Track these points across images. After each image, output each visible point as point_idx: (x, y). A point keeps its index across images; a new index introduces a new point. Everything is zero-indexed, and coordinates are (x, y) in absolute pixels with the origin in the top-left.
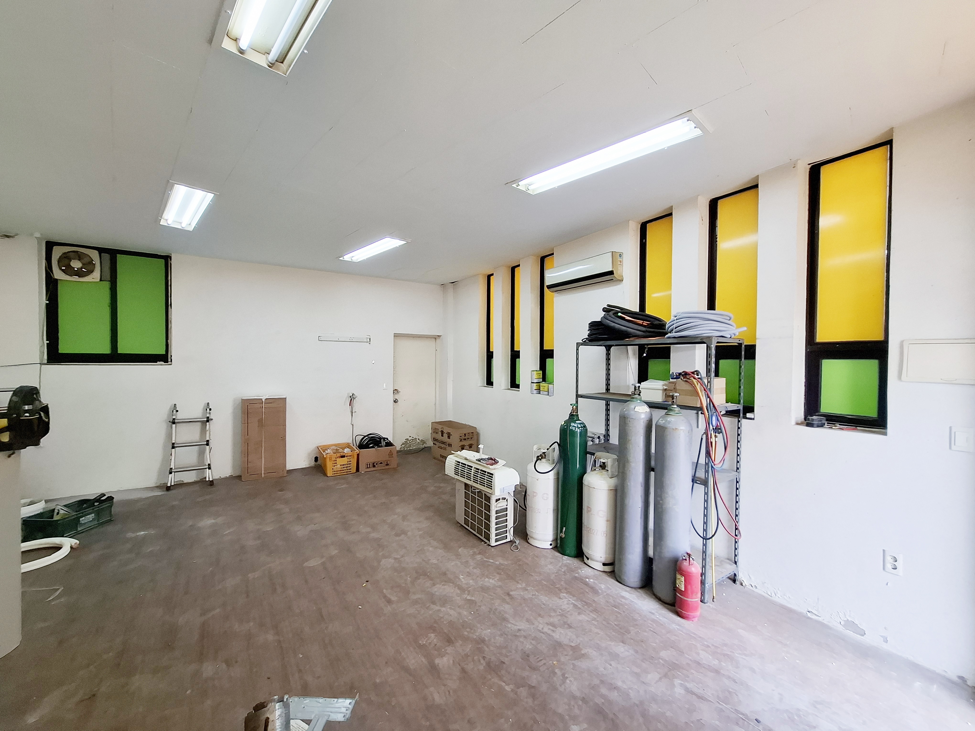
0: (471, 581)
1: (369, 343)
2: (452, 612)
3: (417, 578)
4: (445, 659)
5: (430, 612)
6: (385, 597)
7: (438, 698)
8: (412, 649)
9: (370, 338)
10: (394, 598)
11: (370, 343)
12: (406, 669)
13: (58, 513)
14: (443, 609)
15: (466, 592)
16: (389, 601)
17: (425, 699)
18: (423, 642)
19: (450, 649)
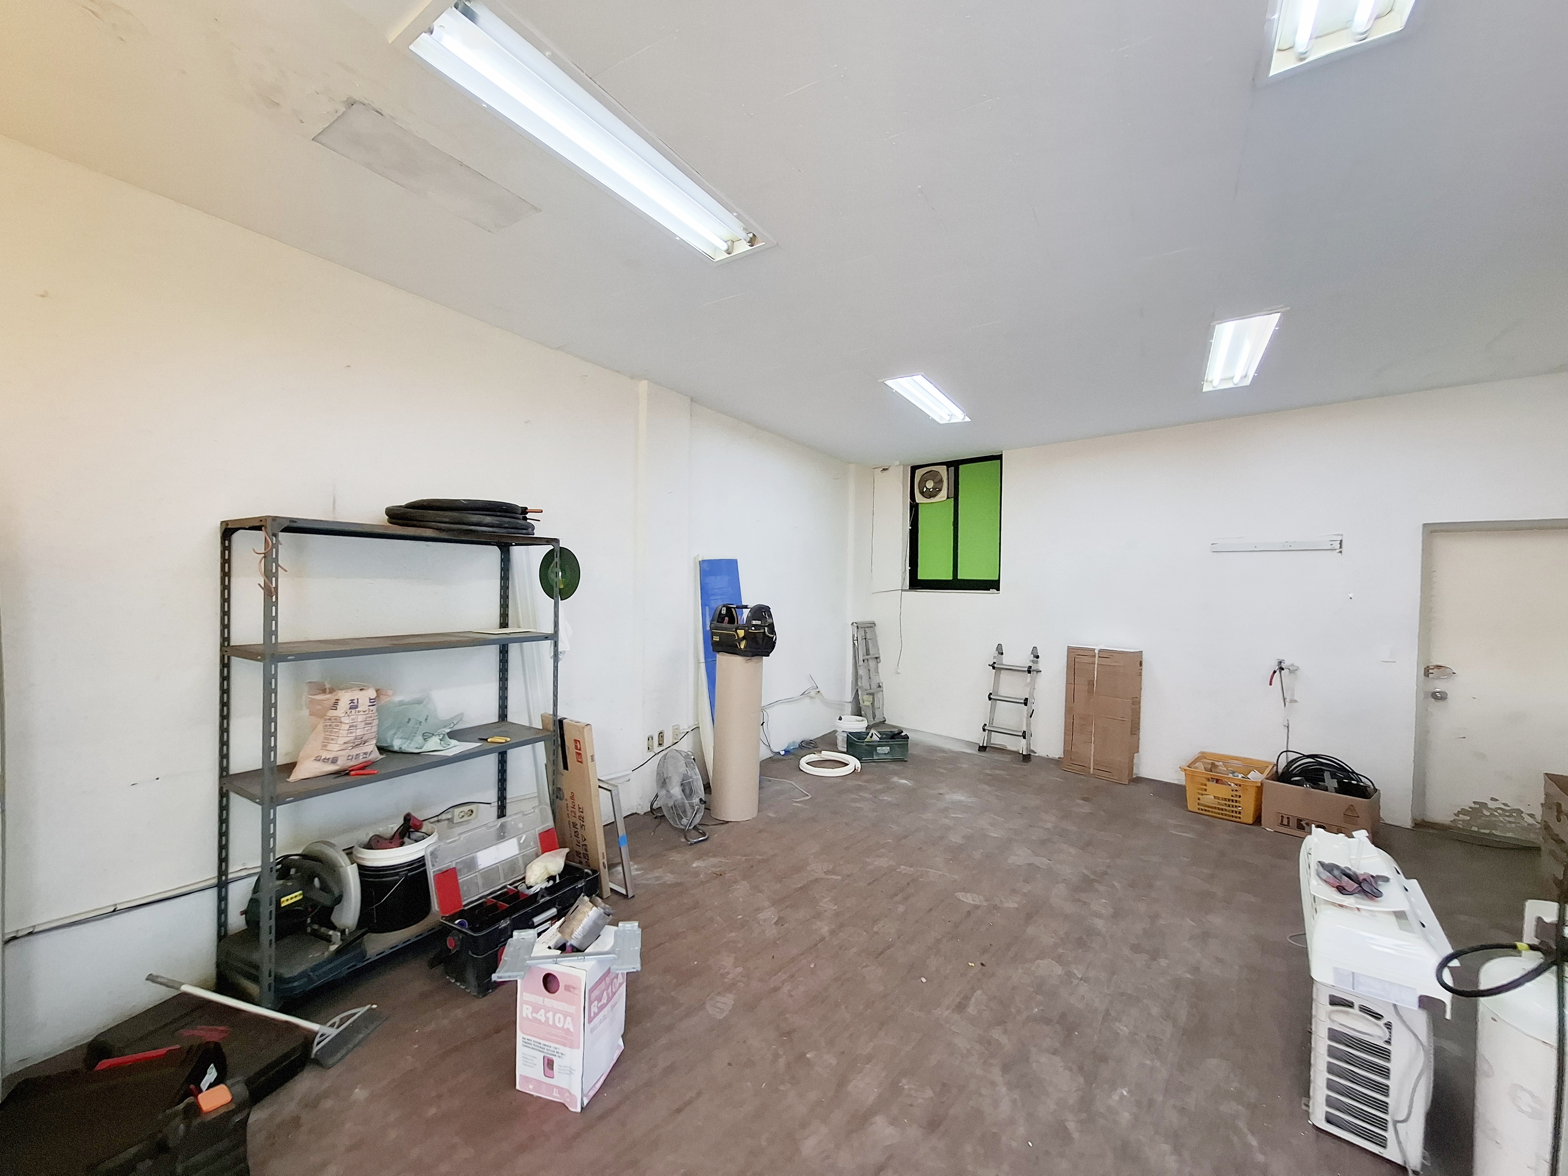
0: (1126, 1115)
1: (1338, 551)
2: (1005, 1108)
3: (1048, 1021)
4: (890, 1130)
5: (979, 1072)
6: (967, 998)
7: (810, 1146)
8: (884, 1074)
9: (1341, 541)
10: (971, 1010)
11: (1341, 552)
12: (842, 1083)
13: (871, 737)
14: (1004, 1090)
15: (1084, 1116)
16: (960, 1007)
17: (804, 1125)
18: (906, 1084)
19: (914, 1132)
